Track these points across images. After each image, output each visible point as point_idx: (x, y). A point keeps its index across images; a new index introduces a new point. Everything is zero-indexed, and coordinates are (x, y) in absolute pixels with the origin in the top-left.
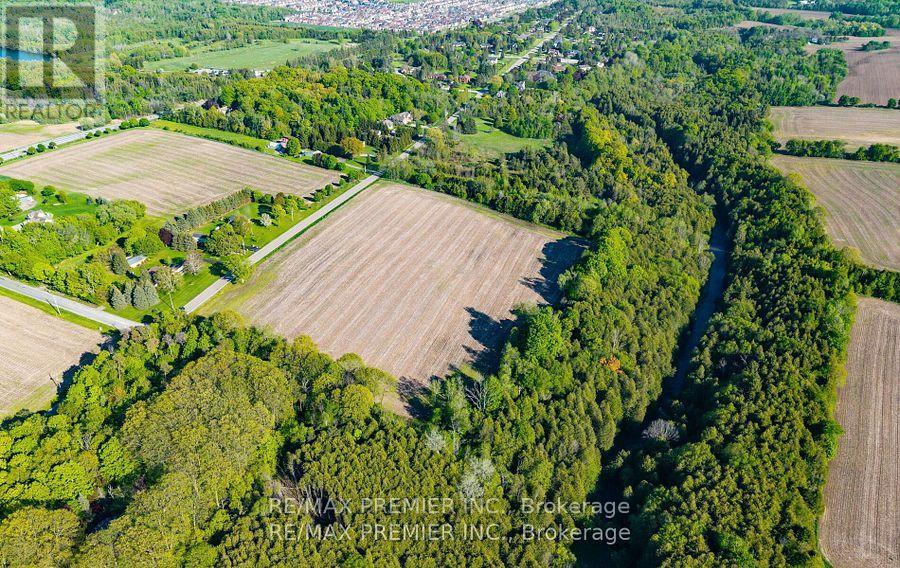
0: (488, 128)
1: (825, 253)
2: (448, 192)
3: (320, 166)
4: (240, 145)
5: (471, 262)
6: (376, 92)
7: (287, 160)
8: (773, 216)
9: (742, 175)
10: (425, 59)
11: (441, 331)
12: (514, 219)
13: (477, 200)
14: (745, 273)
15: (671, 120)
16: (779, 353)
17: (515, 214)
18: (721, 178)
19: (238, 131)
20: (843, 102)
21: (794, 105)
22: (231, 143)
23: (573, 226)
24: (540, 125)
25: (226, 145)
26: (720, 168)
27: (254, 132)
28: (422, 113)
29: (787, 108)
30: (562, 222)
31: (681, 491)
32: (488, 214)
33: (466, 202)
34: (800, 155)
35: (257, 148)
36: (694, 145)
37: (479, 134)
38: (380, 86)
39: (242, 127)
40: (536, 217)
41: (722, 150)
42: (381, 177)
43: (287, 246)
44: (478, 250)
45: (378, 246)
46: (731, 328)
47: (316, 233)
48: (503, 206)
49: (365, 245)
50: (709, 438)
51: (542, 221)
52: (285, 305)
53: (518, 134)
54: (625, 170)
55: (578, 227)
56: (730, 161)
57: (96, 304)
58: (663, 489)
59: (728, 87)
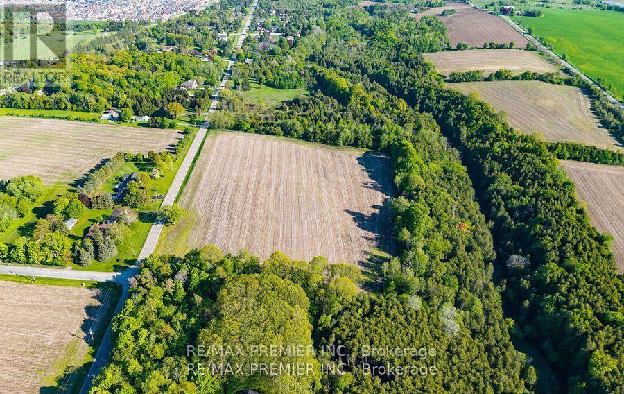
0: (257, 86)
1: (523, 138)
2: (268, 133)
3: (155, 127)
4: (77, 119)
5: (322, 178)
6: (161, 67)
7: (123, 125)
8: (477, 120)
9: (440, 98)
10: (176, 39)
11: (340, 230)
12: (327, 146)
13: (292, 136)
14: (484, 157)
15: (370, 68)
16: (548, 200)
17: (324, 142)
18: (427, 101)
19: (66, 108)
20: (459, 47)
21: (432, 52)
22: (67, 118)
23: (367, 144)
24: (295, 79)
25: (63, 121)
26: (423, 95)
27: (80, 108)
28: (202, 79)
29: (429, 54)
30: (359, 142)
31: (562, 295)
32: (307, 145)
33: (285, 138)
34: (458, 81)
35: (93, 120)
36: (397, 82)
37: (253, 90)
38: (163, 63)
39: (69, 106)
40: (341, 141)
41: (418, 83)
42: (209, 128)
43: (185, 190)
44: (321, 169)
45: (254, 179)
46: (508, 192)
47: (200, 177)
48: (315, 137)
49: (244, 180)
50: (552, 259)
51: (344, 144)
52: (221, 233)
53: (281, 87)
54: (372, 104)
55: (371, 145)
56: (428, 90)
57: (63, 266)
58: (549, 296)
59: (390, 44)
